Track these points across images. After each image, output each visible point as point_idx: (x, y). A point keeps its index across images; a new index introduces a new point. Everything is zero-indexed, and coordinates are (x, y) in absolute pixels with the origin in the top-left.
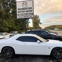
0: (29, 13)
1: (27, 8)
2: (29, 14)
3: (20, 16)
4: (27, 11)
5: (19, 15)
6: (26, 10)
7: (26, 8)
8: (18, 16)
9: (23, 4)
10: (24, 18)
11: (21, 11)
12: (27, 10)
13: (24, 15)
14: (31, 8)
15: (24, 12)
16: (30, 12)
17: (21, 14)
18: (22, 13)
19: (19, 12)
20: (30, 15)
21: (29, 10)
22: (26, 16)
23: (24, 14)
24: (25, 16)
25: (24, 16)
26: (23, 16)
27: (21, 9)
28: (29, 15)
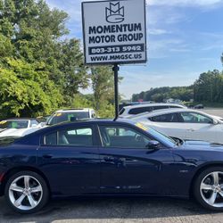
0: (132, 46)
1: (125, 26)
2: (130, 48)
3: (96, 53)
4: (124, 38)
5: (93, 51)
6: (119, 33)
7: (119, 24)
8: (90, 53)
9: (108, 11)
10: (113, 60)
11: (103, 37)
12: (123, 33)
13: (112, 52)
14: (138, 27)
15: (112, 38)
16: (133, 42)
17: (100, 47)
18: (105, 44)
19: (92, 40)
20: (136, 51)
21: (133, 33)
22: (120, 54)
23: (112, 47)
24: (117, 54)
25: (112, 55)
26: (109, 55)
27: (100, 30)
28: (132, 51)
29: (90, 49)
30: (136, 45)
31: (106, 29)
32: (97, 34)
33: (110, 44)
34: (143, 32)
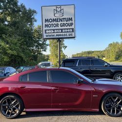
0: (67, 29)
1: (64, 19)
2: (66, 31)
3: (49, 33)
4: (63, 25)
5: (47, 32)
6: (61, 22)
7: (61, 18)
9: (55, 11)
10: (57, 37)
11: (52, 24)
12: (63, 22)
13: (57, 32)
14: (71, 19)
15: (57, 25)
16: (68, 27)
17: (51, 30)
18: (54, 28)
19: (46, 26)
20: (70, 32)
21: (68, 22)
22: (61, 34)
23: (57, 30)
25: (57, 34)
26: (55, 34)
27: (51, 20)
29: (46, 30)
30: (70, 29)
31: (54, 20)
32: (49, 23)
33: (56, 28)
34: (73, 22)
